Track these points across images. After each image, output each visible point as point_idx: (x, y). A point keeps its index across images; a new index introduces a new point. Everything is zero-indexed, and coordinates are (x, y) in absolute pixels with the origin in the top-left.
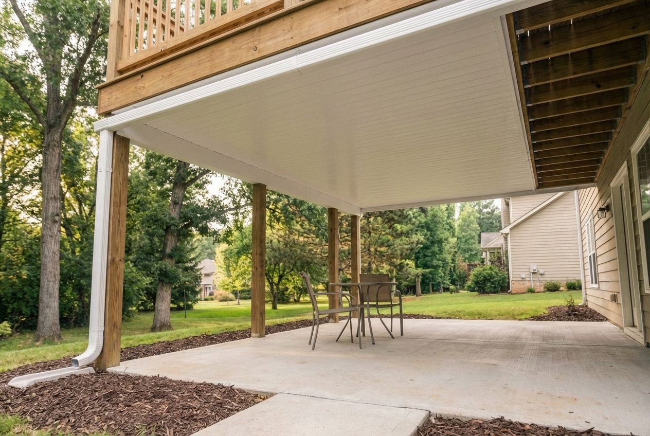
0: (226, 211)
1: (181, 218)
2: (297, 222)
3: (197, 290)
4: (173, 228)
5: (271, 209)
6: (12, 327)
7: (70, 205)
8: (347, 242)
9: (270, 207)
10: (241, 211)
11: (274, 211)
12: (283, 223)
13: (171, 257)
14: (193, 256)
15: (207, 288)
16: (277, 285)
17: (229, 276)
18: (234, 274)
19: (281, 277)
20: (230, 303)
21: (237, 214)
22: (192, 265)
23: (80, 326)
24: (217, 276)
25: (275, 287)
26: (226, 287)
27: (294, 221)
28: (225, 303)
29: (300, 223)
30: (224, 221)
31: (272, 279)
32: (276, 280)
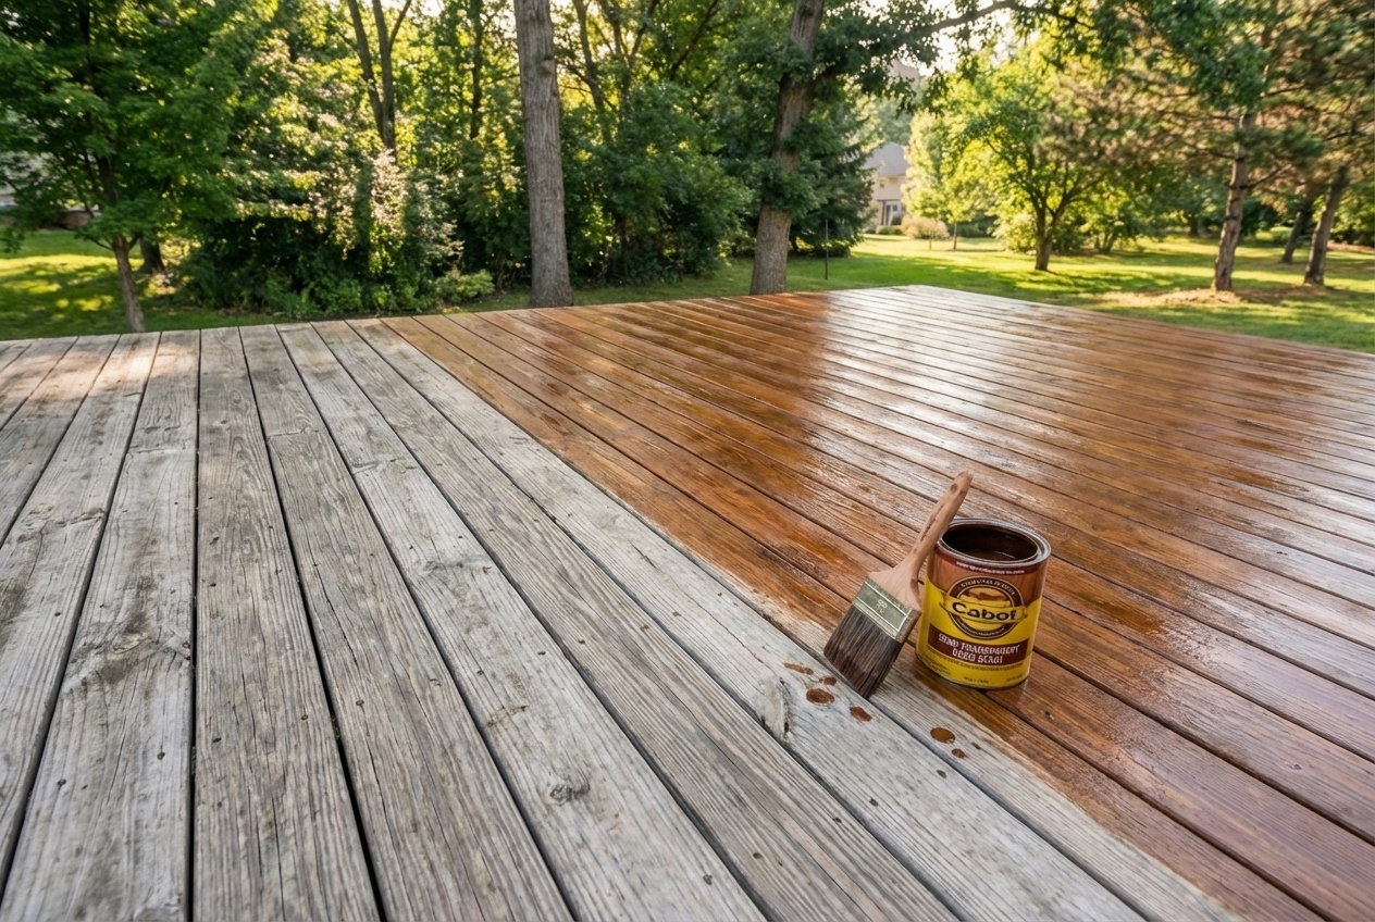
0: (937, 28)
1: (816, 52)
2: (1137, 53)
3: (860, 215)
4: (797, 78)
5: (1064, 17)
6: (494, 281)
7: (598, 31)
8: (1286, 107)
9: (1061, 12)
10: (978, 27)
11: (1073, 21)
12: (1094, 56)
13: (791, 149)
14: (854, 140)
15: (888, 208)
16: (1056, 215)
17: (938, 186)
18: (948, 185)
19: (1067, 199)
20: (936, 244)
21: (965, 35)
22: (850, 160)
23: (618, 285)
24: (910, 184)
25: (1049, 219)
26: (930, 210)
27: (1128, 50)
28: (925, 244)
29: (1145, 54)
30: (927, 56)
31: (1044, 201)
32: (1053, 201)
